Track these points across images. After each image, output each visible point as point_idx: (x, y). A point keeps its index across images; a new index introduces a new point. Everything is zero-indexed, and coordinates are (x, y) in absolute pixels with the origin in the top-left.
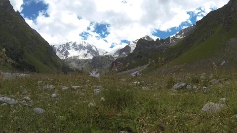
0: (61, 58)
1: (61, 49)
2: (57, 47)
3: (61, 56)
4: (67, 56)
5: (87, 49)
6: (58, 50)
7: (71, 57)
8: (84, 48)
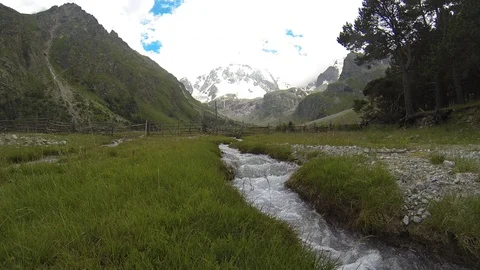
0: (203, 101)
1: (201, 84)
2: (192, 81)
3: (202, 97)
4: (214, 96)
5: (253, 78)
6: (197, 86)
7: (222, 98)
8: (247, 78)
